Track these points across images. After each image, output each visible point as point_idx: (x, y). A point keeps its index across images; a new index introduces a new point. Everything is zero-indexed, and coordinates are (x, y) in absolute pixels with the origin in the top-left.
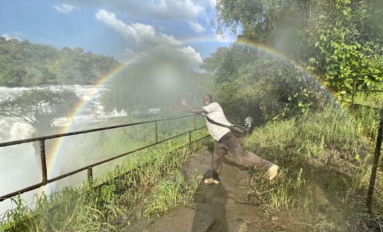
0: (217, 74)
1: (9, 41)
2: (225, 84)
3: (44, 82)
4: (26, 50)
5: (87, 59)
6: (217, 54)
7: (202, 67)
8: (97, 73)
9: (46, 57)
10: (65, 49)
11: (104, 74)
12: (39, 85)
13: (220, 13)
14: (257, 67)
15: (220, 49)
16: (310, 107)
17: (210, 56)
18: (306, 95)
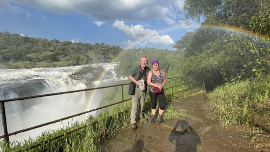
0: (185, 51)
1: (74, 43)
2: (192, 57)
3: (87, 62)
4: (80, 47)
5: (106, 48)
6: (186, 37)
7: (174, 47)
8: (111, 56)
9: (88, 49)
10: (96, 44)
11: (114, 56)
12: (86, 64)
13: (187, 12)
14: (218, 44)
15: (188, 33)
16: (262, 71)
17: (180, 39)
18: (259, 63)
